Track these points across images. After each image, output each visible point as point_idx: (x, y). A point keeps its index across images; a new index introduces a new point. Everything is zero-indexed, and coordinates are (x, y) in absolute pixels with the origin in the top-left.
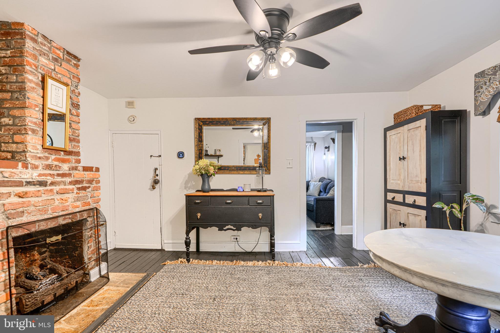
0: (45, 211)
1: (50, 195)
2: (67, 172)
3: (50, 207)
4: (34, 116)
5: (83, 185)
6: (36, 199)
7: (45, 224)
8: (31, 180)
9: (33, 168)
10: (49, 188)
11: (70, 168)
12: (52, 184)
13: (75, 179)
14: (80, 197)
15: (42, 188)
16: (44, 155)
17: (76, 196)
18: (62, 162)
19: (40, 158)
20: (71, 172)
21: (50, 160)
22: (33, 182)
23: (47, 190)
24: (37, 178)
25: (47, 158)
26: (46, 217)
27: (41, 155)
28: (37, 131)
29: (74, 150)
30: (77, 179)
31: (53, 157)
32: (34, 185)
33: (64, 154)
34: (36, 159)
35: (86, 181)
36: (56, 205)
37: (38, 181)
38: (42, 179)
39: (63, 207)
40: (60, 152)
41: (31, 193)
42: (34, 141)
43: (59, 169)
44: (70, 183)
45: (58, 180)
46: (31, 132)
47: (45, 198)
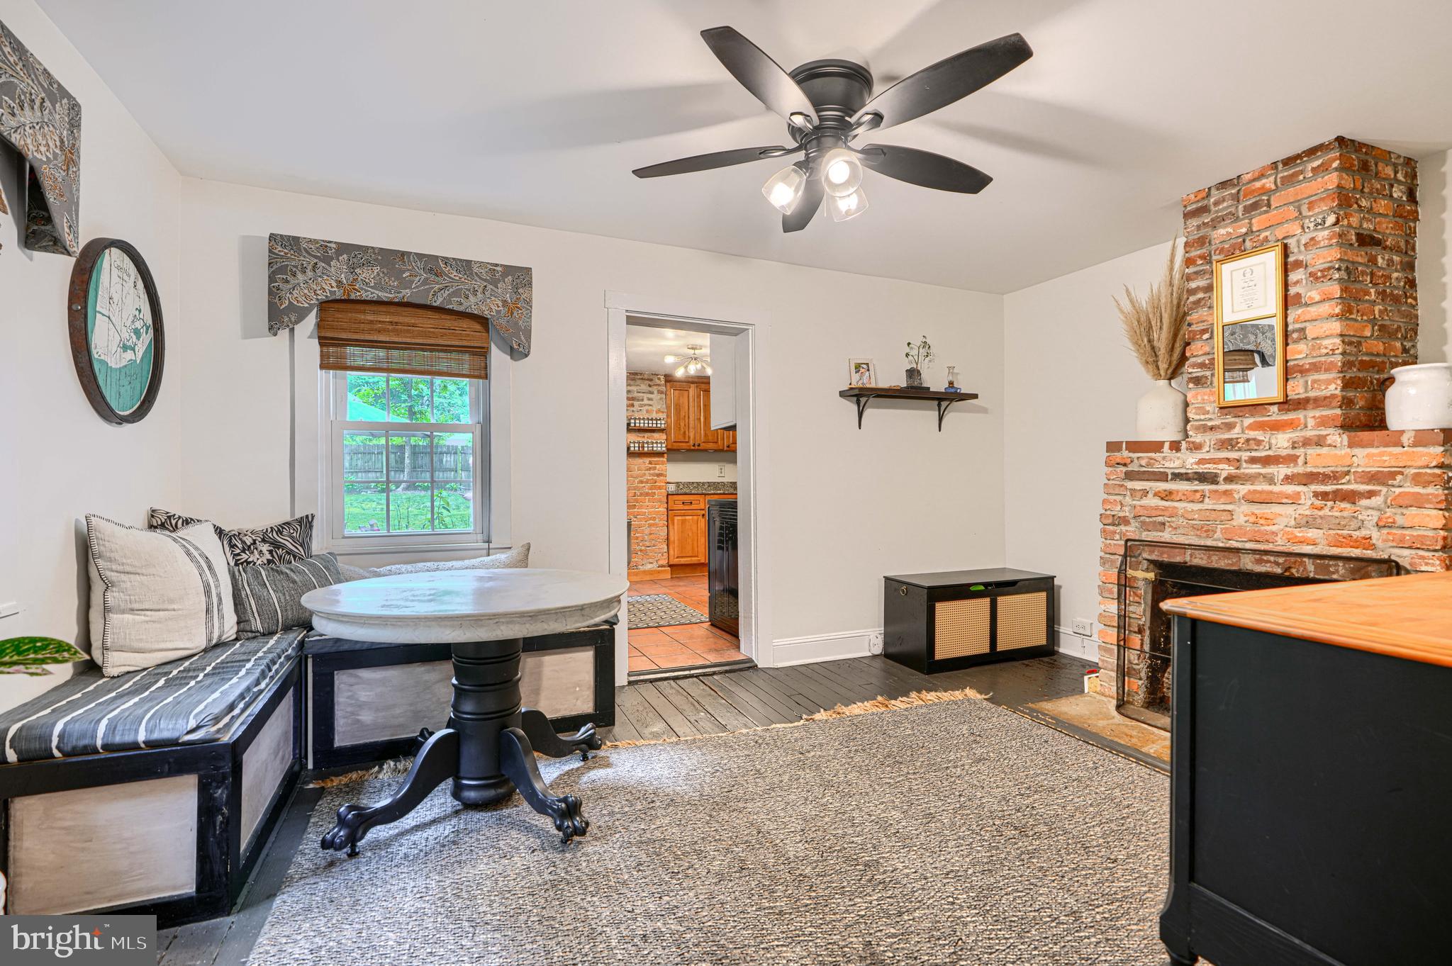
0: (1206, 531)
1: (1222, 500)
2: (1284, 453)
3: (1219, 526)
4: (1200, 353)
5: (1339, 487)
6: (1190, 506)
7: (1205, 558)
8: (1183, 471)
9: (1191, 449)
10: (1223, 487)
11: (1294, 443)
12: (1229, 479)
13: (1309, 470)
14: (1321, 517)
15: (1207, 488)
16: (1223, 421)
17: (1308, 513)
18: (1271, 430)
19: (1212, 428)
20: (1297, 452)
21: (1237, 429)
22: (1186, 474)
23: (1216, 491)
24: (1195, 466)
25: (1230, 427)
26: (1209, 543)
27: (1217, 422)
28: (1204, 380)
29: (1312, 394)
30: (1315, 470)
31: (1248, 421)
32: (1188, 479)
33: (1279, 410)
34: (1205, 431)
35: (1358, 475)
36: (1235, 524)
37: (1196, 473)
38: (1206, 468)
39: (1256, 532)
40: (1266, 409)
41: (1180, 494)
42: (1199, 398)
43: (1256, 448)
44: (1288, 479)
45: (1247, 471)
46: (1194, 383)
47: (1210, 507)
